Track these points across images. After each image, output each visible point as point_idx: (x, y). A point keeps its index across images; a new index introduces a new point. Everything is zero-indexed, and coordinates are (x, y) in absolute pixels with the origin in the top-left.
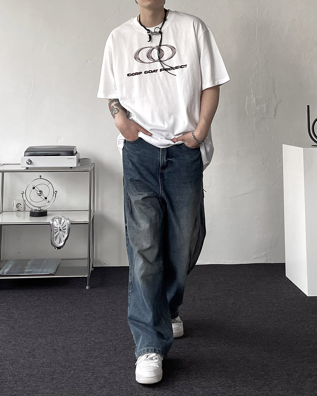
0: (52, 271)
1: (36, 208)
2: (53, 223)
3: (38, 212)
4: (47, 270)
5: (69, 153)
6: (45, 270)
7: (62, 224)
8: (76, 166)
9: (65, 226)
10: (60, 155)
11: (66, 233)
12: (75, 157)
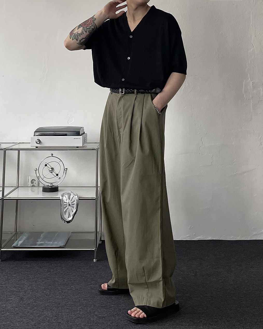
0: (61, 243)
1: (48, 184)
2: (63, 198)
3: (50, 187)
4: (58, 243)
5: (76, 133)
6: (56, 242)
7: (71, 199)
8: (82, 146)
9: (74, 201)
10: (68, 135)
11: (75, 207)
12: (81, 137)
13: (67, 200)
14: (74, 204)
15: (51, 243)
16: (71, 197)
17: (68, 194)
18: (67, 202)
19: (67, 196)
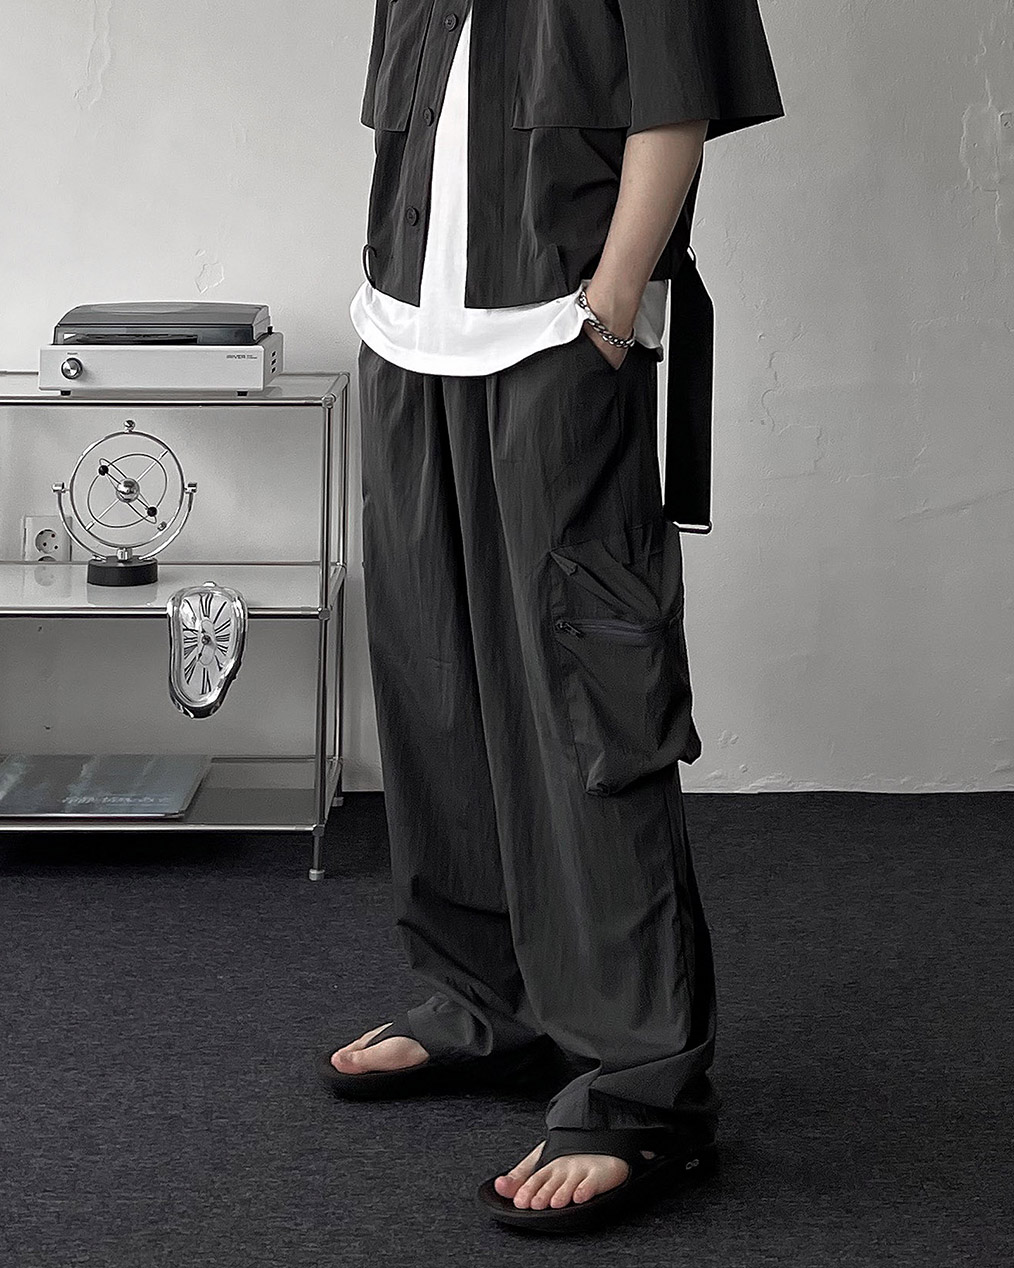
0: (173, 804)
1: (112, 552)
2: (178, 611)
3: (121, 565)
4: (156, 802)
5: (236, 334)
6: (145, 799)
7: (213, 616)
8: (261, 387)
9: (227, 624)
10: (199, 340)
11: (230, 652)
12: (258, 351)
13: (198, 620)
14: (226, 638)
15: (128, 800)
16: (215, 605)
17: (199, 594)
18: (198, 626)
19: (195, 602)
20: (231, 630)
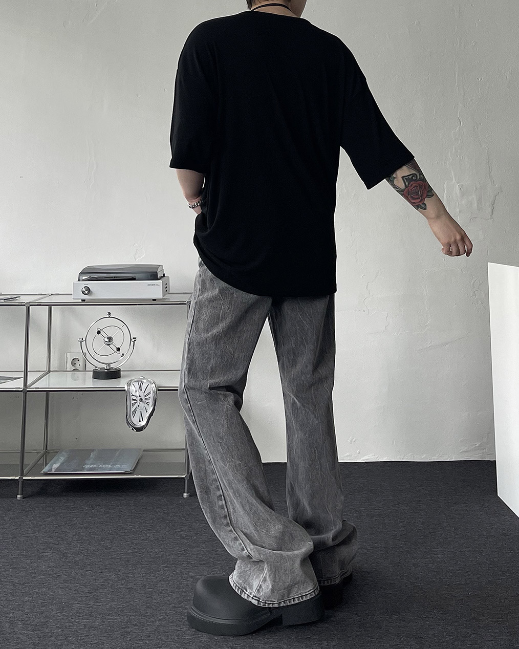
0: (127, 467)
2: (130, 388)
3: (106, 371)
4: (121, 467)
5: (151, 276)
6: (116, 466)
8: (162, 297)
9: (149, 393)
10: (137, 278)
11: (150, 404)
12: (160, 283)
13: (137, 391)
14: (149, 399)
15: (110, 466)
16: (144, 386)
17: (138, 381)
18: (137, 394)
19: (136, 384)
20: (151, 396)
